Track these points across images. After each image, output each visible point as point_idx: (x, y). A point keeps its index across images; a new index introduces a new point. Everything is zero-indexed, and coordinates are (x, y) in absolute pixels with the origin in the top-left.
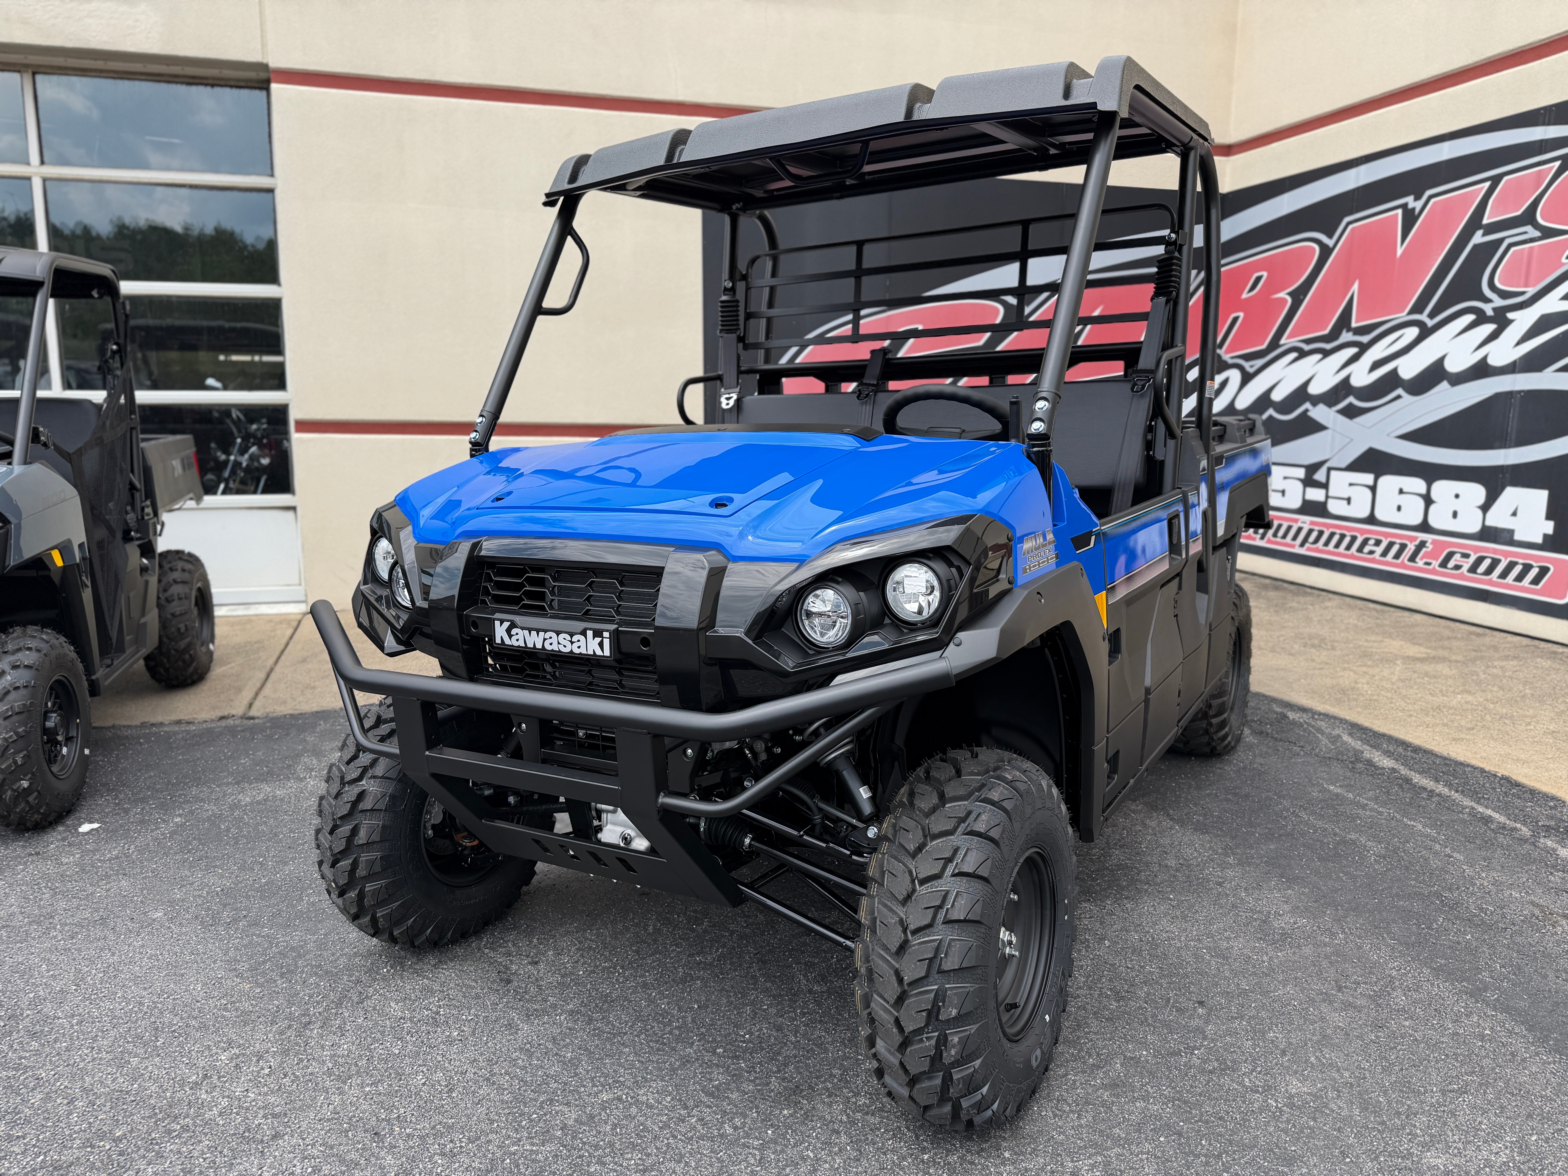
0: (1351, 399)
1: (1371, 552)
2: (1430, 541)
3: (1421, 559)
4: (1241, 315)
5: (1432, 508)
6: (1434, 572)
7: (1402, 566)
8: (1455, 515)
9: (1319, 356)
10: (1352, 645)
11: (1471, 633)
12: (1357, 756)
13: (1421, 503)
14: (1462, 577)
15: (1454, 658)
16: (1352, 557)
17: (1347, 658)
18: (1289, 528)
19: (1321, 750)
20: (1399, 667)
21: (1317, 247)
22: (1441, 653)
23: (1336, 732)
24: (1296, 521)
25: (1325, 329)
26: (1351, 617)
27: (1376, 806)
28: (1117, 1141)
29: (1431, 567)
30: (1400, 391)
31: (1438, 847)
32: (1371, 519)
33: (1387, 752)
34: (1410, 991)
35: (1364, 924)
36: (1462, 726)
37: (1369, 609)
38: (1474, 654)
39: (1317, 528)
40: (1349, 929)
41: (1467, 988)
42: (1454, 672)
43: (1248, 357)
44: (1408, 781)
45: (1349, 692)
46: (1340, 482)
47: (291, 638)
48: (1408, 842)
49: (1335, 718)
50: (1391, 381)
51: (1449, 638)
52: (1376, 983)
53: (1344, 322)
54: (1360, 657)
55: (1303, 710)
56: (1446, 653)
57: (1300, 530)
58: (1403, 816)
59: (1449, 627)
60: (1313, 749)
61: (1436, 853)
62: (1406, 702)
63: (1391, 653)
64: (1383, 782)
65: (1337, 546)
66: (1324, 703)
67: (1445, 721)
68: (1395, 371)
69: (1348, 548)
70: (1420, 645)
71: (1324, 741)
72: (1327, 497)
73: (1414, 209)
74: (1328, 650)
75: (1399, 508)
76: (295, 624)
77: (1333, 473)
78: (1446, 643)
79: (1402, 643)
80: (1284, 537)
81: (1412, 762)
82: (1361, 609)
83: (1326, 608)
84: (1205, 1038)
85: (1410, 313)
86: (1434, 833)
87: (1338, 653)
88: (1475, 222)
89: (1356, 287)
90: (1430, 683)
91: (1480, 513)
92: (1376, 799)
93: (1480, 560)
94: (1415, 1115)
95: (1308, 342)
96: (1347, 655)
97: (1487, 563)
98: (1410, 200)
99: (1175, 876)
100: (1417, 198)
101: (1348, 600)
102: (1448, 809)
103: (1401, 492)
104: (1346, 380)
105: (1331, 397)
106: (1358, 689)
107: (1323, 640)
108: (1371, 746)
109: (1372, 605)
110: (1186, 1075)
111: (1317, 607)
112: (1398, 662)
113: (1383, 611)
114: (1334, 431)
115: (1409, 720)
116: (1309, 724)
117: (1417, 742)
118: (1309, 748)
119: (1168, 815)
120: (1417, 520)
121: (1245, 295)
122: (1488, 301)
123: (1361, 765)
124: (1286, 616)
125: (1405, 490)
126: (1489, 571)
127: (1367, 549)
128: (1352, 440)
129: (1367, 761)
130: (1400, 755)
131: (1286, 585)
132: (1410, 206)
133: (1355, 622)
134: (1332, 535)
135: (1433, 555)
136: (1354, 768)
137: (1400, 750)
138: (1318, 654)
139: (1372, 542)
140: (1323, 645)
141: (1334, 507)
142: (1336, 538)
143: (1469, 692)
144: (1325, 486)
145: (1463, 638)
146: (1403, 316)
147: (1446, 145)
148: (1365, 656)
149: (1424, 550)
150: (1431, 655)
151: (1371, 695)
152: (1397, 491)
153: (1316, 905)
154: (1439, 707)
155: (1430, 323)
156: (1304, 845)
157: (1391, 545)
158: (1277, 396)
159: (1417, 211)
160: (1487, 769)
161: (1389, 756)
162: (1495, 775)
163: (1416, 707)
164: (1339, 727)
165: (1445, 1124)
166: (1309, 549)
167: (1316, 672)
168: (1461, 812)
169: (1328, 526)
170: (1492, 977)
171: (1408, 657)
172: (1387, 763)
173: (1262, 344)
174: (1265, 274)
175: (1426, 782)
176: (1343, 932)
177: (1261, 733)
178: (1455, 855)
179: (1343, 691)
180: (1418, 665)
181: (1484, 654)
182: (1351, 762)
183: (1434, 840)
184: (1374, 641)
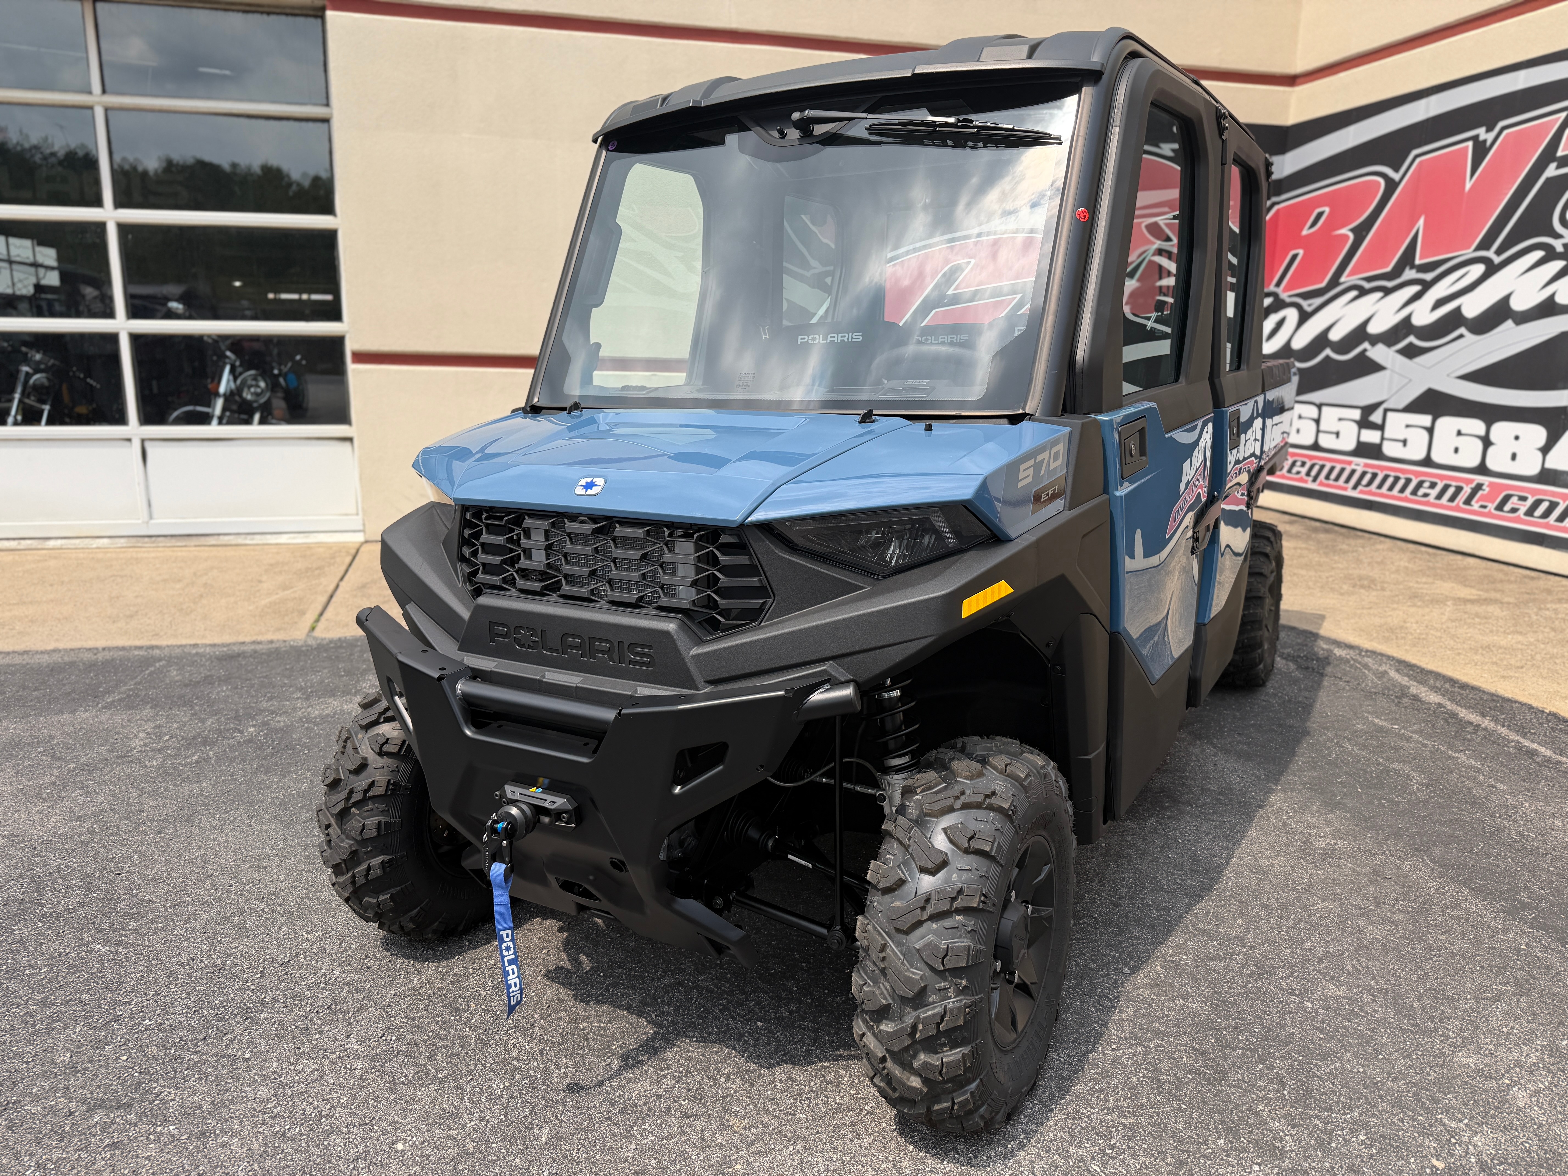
0: (1412, 339)
1: (1426, 495)
2: (1486, 484)
3: (1477, 502)
4: (1301, 252)
5: (1491, 450)
6: (1489, 515)
7: (1457, 508)
8: (1514, 457)
9: (1379, 295)
10: (1401, 587)
11: (1525, 577)
12: (1403, 692)
13: (1479, 445)
14: (1518, 520)
15: (1506, 599)
16: (1406, 499)
17: (1396, 599)
18: (1342, 470)
19: (1367, 685)
20: (1449, 608)
21: (1382, 181)
22: (1493, 595)
23: (1384, 668)
24: (1350, 463)
25: (1387, 266)
26: (1401, 559)
27: (1421, 739)
28: (1156, 1033)
29: (1486, 510)
30: (1462, 330)
31: (1481, 777)
32: (1427, 462)
33: (1434, 687)
34: (1447, 908)
35: (1404, 847)
36: (1511, 665)
37: (1421, 552)
38: (1526, 596)
39: (1370, 470)
40: (1390, 851)
41: (1505, 907)
42: (1505, 613)
43: (1306, 296)
44: (1454, 715)
45: (1398, 631)
46: (1396, 424)
47: (350, 565)
48: (1451, 772)
49: (1382, 655)
50: (1455, 320)
51: (1501, 581)
52: (1414, 900)
53: (1407, 259)
54: (1410, 598)
55: (1350, 647)
56: (1498, 596)
57: (1353, 472)
58: (1448, 749)
59: (1502, 571)
60: (1359, 684)
61: (1480, 784)
62: (1455, 641)
63: (1442, 594)
64: (1428, 716)
65: (1391, 488)
66: (1372, 640)
67: (1495, 660)
68: (1458, 310)
69: (1402, 490)
70: (1471, 587)
71: (1371, 676)
72: (1383, 439)
73: (1485, 141)
74: (1377, 590)
75: (1456, 450)
76: (353, 551)
77: (1390, 415)
78: (1499, 586)
79: (1454, 585)
80: (1337, 479)
81: (1459, 698)
82: (1412, 552)
83: (1377, 550)
84: (1244, 946)
85: (1477, 249)
86: (1478, 765)
87: (1387, 593)
88: (1549, 155)
89: (1421, 222)
90: (1480, 624)
91: (1539, 455)
92: (1420, 732)
93: (1537, 503)
94: (1448, 1019)
95: (1369, 279)
96: (1397, 596)
97: (1544, 506)
98: (1481, 132)
99: (1217, 800)
100: (1488, 130)
101: (1399, 543)
102: (1494, 742)
103: (1459, 433)
104: (1408, 319)
105: (1390, 337)
106: (1406, 628)
107: (1373, 581)
108: (1418, 682)
109: (1423, 549)
110: (1225, 977)
111: (1367, 549)
112: (1449, 603)
113: (1435, 555)
114: (1393, 371)
115: (1457, 658)
116: (1355, 661)
117: (1464, 679)
118: (1355, 683)
119: (1212, 744)
120: (1475, 462)
121: (1305, 232)
122: (1558, 236)
123: (1406, 700)
124: (1336, 558)
125: (1463, 431)
126: (1547, 514)
127: (1421, 492)
128: (1410, 380)
129: (1414, 696)
130: (1447, 691)
131: (1336, 528)
132: (1481, 138)
133: (1407, 564)
134: (1386, 477)
135: (1489, 498)
136: (1399, 702)
137: (1447, 686)
138: (1367, 594)
139: (1427, 484)
140: (1373, 586)
141: (1389, 449)
142: (1390, 481)
143: (1521, 633)
144: (1381, 427)
145: (1516, 581)
146: (1469, 253)
147: (1522, 74)
148: (1416, 597)
149: (1480, 493)
150: (1483, 597)
151: (1421, 634)
152: (1455, 433)
153: (1357, 829)
154: (1488, 647)
155: (1497, 260)
156: (1346, 773)
157: (1446, 488)
158: (1335, 335)
159: (1488, 143)
160: (1534, 705)
161: (1436, 692)
162: (1543, 711)
163: (1466, 646)
164: (1386, 664)
165: (1477, 1027)
166: (1361, 492)
167: (1365, 611)
168: (1507, 746)
169: (1382, 468)
170: (1530, 898)
171: (1459, 599)
172: (1433, 698)
173: (1322, 282)
174: (1327, 210)
175: (1473, 717)
176: (1383, 853)
177: (1307, 668)
178: (1499, 785)
179: (1391, 630)
180: (1469, 607)
181: (1537, 596)
182: (1397, 697)
183: (1478, 771)
184: (1425, 583)
